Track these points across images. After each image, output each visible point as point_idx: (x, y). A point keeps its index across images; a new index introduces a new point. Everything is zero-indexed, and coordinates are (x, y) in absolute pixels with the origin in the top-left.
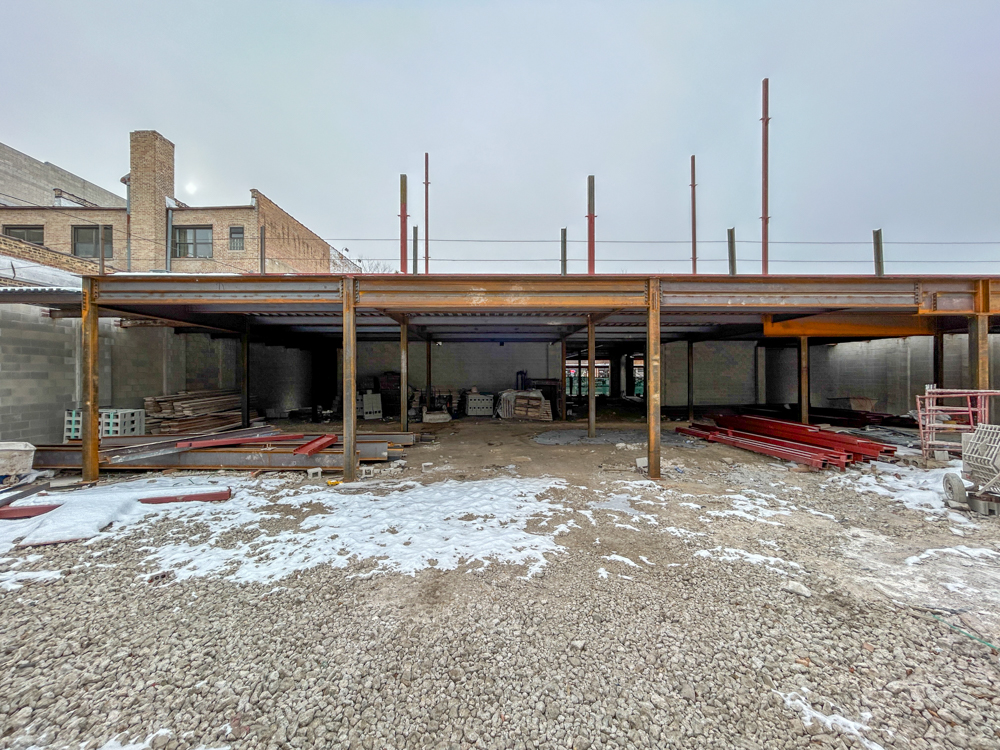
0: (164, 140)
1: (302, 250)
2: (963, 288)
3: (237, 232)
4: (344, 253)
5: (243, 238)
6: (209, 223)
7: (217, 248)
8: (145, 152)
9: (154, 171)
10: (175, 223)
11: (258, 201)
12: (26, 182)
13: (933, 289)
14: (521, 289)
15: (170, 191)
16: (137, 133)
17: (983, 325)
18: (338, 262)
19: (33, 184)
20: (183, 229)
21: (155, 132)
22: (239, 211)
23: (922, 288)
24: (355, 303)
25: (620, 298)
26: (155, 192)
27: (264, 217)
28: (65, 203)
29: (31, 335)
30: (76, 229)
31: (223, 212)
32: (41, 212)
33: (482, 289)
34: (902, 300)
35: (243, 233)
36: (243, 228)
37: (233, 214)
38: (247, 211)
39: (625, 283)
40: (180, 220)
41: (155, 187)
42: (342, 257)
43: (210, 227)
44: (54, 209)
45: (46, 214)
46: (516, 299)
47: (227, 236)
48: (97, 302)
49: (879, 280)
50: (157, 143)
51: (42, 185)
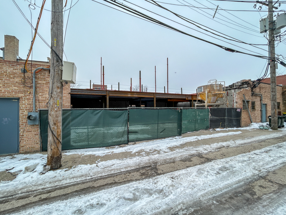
0: (17, 39)
2: (191, 96)
8: (11, 42)
9: (14, 48)
13: (188, 96)
15: (18, 54)
16: (7, 35)
17: (193, 101)
21: (14, 36)
23: (186, 96)
26: (14, 54)
34: (184, 98)
41: (14, 53)
49: (182, 95)
50: (15, 40)
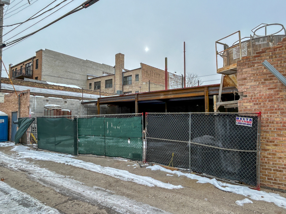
0: (122, 54)
1: (157, 77)
3: (137, 76)
4: (175, 74)
5: (138, 77)
6: (131, 74)
7: (133, 81)
8: (118, 59)
9: (120, 63)
10: (124, 76)
11: (142, 66)
12: (99, 70)
14: (171, 93)
15: (123, 67)
16: (116, 54)
18: (172, 77)
19: (100, 70)
20: (126, 77)
21: (120, 53)
22: (137, 70)
24: (138, 100)
25: (197, 93)
27: (144, 70)
28: (104, 75)
29: (93, 109)
30: (106, 81)
31: (134, 71)
32: (100, 78)
33: (163, 94)
35: (138, 76)
36: (138, 75)
37: (136, 71)
38: (139, 70)
39: (198, 89)
40: (125, 75)
41: (120, 68)
42: (174, 75)
43: (131, 76)
44: (102, 77)
45: (101, 78)
46: (170, 96)
47: (135, 78)
48: (100, 103)
50: (120, 56)
51: (101, 70)
